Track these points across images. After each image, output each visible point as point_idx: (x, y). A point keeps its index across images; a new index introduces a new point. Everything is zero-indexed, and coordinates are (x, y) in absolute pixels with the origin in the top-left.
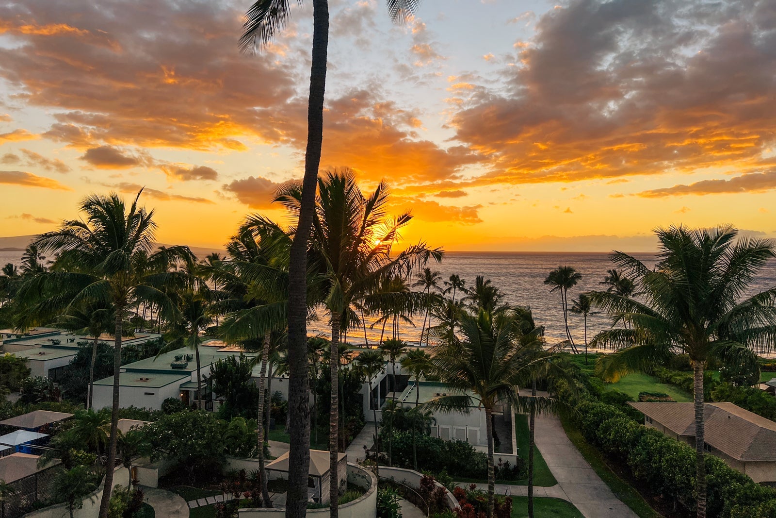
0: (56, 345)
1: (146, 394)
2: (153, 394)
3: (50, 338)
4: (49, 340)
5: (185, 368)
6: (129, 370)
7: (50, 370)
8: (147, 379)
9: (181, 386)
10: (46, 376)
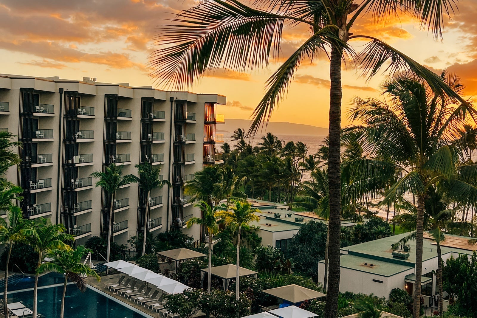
0: (277, 218)
1: (374, 280)
2: (382, 282)
3: (270, 211)
4: (269, 212)
5: (407, 258)
6: (350, 253)
7: (277, 241)
8: (372, 265)
9: (406, 277)
10: (274, 245)
